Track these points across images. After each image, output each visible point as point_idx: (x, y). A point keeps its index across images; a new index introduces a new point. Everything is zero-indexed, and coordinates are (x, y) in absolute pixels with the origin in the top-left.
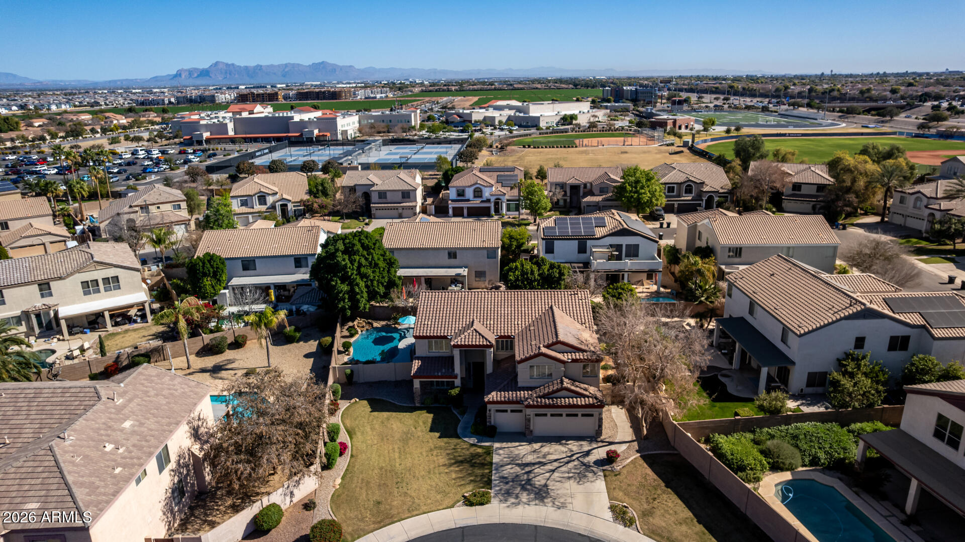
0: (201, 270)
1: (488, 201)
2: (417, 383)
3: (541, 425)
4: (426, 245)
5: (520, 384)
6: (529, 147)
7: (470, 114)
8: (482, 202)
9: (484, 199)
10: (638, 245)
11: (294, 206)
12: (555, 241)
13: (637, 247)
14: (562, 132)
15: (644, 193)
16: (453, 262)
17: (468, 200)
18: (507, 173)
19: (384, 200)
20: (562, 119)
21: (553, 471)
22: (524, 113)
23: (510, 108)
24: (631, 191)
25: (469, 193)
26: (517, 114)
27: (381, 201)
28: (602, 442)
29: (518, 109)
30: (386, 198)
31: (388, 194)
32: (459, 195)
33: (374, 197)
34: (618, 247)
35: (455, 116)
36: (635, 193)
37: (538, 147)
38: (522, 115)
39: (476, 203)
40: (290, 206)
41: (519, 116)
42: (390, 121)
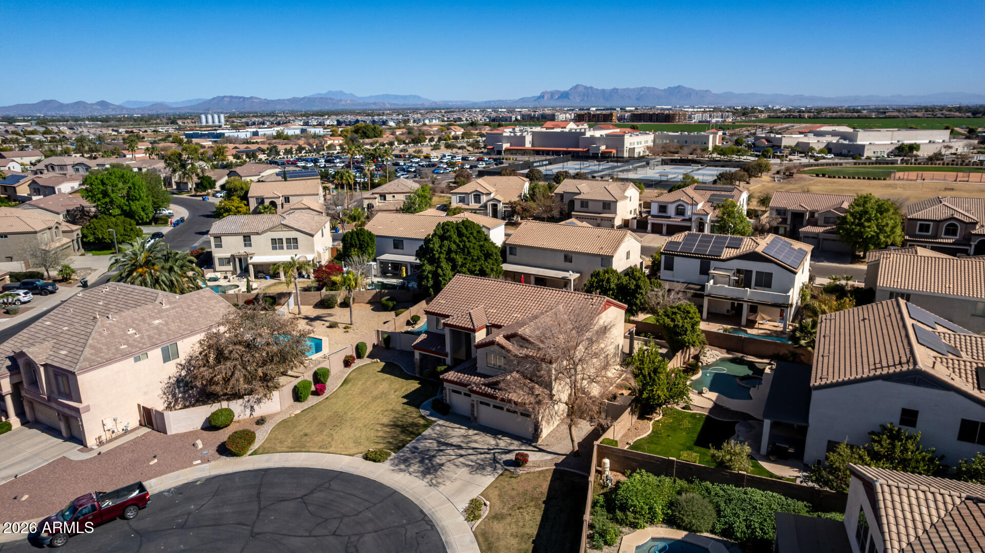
0: (349, 241)
1: (690, 220)
2: (417, 354)
3: (486, 414)
5: (479, 371)
6: (824, 175)
7: (781, 139)
8: (684, 220)
9: (687, 217)
10: (771, 274)
11: (505, 207)
12: (676, 259)
16: (568, 264)
17: (670, 217)
18: (723, 193)
19: (585, 209)
20: (897, 148)
22: (850, 141)
25: (671, 210)
26: (842, 141)
27: (583, 209)
30: (587, 207)
31: (590, 204)
32: (660, 211)
33: (577, 206)
34: (748, 273)
35: (764, 140)
37: (834, 177)
38: (847, 142)
39: (677, 220)
40: (500, 207)
41: (842, 144)
42: (686, 142)
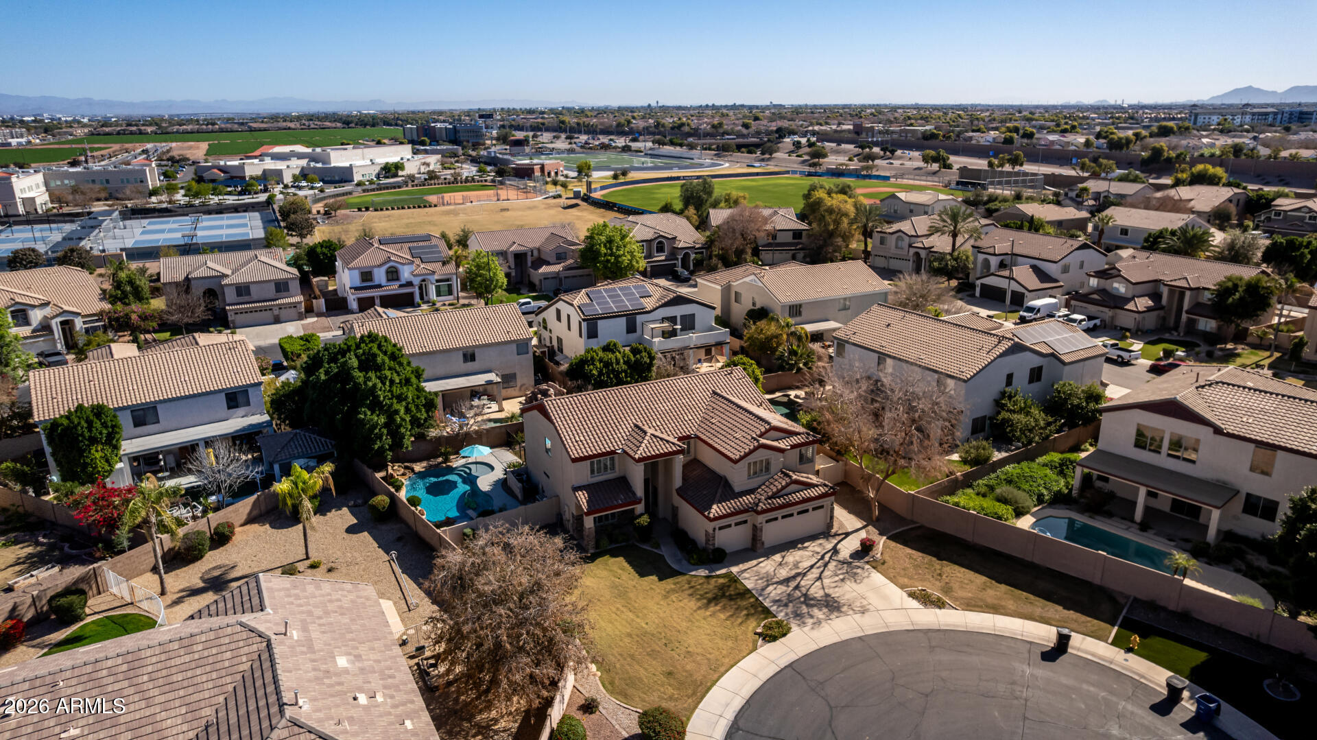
1: (410, 284)
2: (589, 522)
3: (772, 532)
4: (430, 347)
5: (737, 489)
6: (367, 209)
7: (242, 167)
8: (401, 286)
9: (403, 282)
10: (694, 315)
11: (84, 323)
12: (599, 322)
13: (692, 317)
14: (395, 188)
15: (624, 255)
16: (470, 366)
17: (380, 286)
18: (421, 244)
19: (246, 298)
20: (383, 169)
21: (820, 578)
22: (323, 163)
23: (300, 156)
24: (605, 254)
25: (380, 276)
26: (312, 164)
27: (241, 299)
28: (836, 535)
29: (313, 158)
30: (248, 293)
31: (253, 289)
32: (363, 281)
33: (230, 295)
34: (672, 320)
35: (216, 171)
36: (611, 255)
38: (320, 165)
39: (393, 288)
40: (79, 324)
41: (315, 168)
42: (107, 181)
